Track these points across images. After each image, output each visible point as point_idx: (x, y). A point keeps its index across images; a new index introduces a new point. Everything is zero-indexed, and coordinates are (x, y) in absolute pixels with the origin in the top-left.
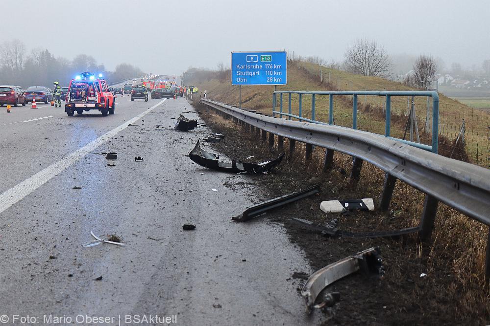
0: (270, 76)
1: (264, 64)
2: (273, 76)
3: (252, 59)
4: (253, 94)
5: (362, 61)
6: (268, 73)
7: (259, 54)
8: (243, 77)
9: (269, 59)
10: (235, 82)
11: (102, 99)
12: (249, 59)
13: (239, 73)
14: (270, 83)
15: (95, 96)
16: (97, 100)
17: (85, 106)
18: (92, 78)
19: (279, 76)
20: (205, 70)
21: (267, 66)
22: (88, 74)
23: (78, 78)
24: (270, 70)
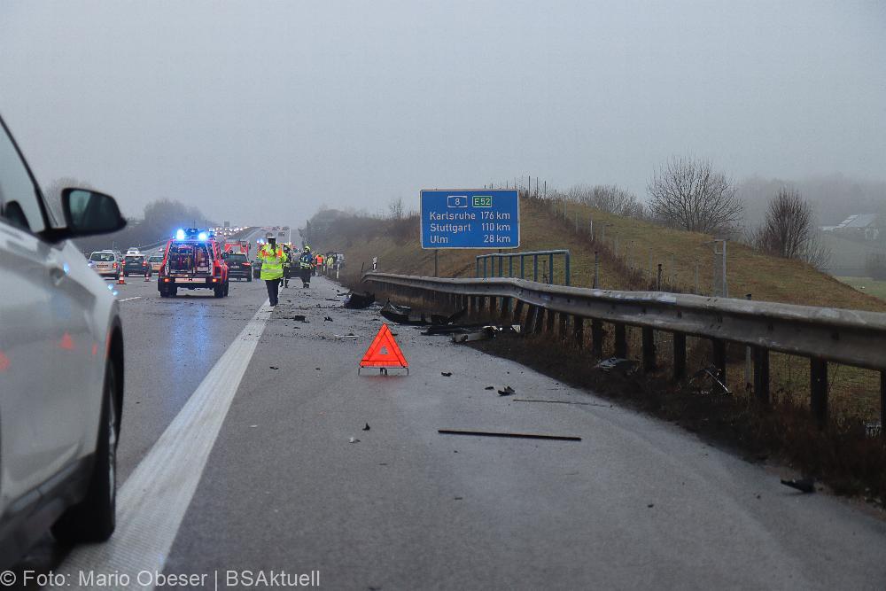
0: (490, 233)
1: (478, 211)
2: (495, 233)
3: (458, 202)
4: (462, 266)
5: (683, 202)
6: (486, 227)
7: (470, 194)
8: (442, 234)
9: (487, 203)
10: (427, 243)
11: (217, 270)
12: (452, 202)
13: (435, 228)
14: (489, 244)
15: (208, 266)
16: (211, 271)
17: (191, 282)
18: (203, 237)
19: (504, 233)
20: (359, 216)
21: (485, 215)
22: (193, 231)
23: (180, 236)
24: (489, 221)
